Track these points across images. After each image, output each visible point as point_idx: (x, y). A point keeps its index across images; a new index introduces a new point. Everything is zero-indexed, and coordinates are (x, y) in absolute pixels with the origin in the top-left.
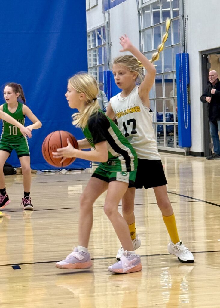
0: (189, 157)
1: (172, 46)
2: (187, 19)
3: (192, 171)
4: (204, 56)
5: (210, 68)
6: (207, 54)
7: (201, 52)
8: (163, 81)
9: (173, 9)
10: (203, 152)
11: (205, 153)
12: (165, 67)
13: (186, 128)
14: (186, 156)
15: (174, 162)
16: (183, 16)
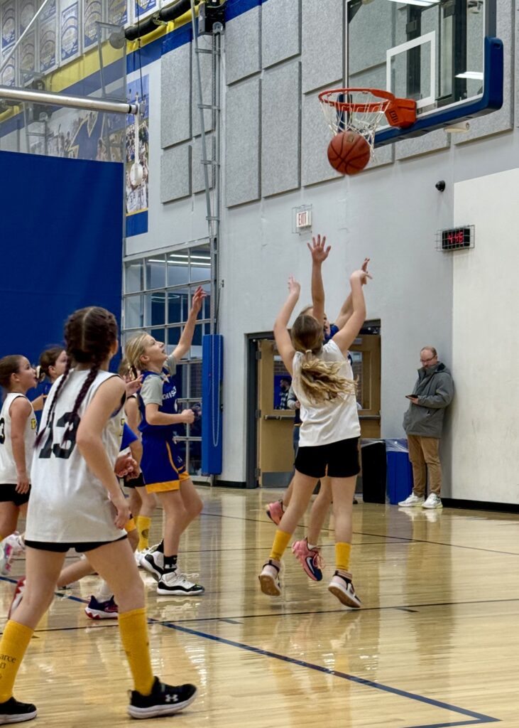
0: (216, 488)
2: (223, 286)
3: (221, 508)
4: (254, 341)
5: (260, 358)
6: (259, 339)
7: (248, 335)
10: (245, 481)
11: (247, 484)
13: (216, 445)
14: (211, 488)
16: (215, 281)
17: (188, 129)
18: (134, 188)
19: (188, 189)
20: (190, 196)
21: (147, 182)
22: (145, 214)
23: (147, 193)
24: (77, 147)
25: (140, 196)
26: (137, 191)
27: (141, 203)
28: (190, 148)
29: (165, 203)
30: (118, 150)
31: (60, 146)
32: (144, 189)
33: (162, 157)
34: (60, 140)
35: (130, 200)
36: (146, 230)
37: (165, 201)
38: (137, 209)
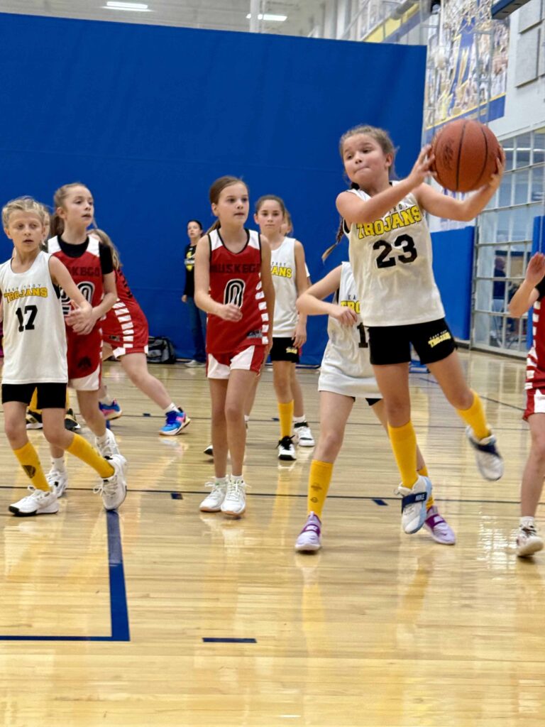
1: (528, 205)
8: (509, 254)
9: (536, 150)
12: (514, 234)
15: (515, 372)
17: (539, 13)
18: (497, 74)
19: (535, 72)
20: (536, 80)
21: (507, 67)
22: (503, 98)
23: (506, 78)
24: (460, 36)
25: (500, 81)
26: (499, 76)
27: (501, 87)
28: (539, 31)
29: (519, 87)
30: (488, 37)
31: (448, 37)
32: (504, 74)
33: (518, 42)
34: (448, 30)
35: (493, 86)
36: (502, 115)
37: (518, 85)
38: (498, 95)
